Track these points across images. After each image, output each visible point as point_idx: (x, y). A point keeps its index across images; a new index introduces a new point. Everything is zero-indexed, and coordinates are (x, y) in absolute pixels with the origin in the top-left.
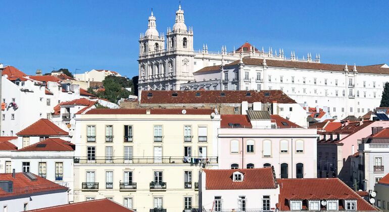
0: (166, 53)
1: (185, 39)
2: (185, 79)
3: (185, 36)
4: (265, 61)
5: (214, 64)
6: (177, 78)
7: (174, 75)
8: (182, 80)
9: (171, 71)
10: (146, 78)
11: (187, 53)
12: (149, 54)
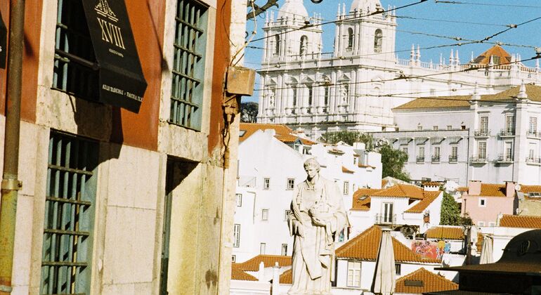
0: (332, 61)
1: (378, 31)
2: (376, 121)
3: (380, 26)
4: (523, 89)
5: (432, 91)
6: (358, 118)
7: (351, 110)
8: (368, 124)
9: (343, 103)
10: (277, 112)
11: (382, 65)
12: (288, 60)
